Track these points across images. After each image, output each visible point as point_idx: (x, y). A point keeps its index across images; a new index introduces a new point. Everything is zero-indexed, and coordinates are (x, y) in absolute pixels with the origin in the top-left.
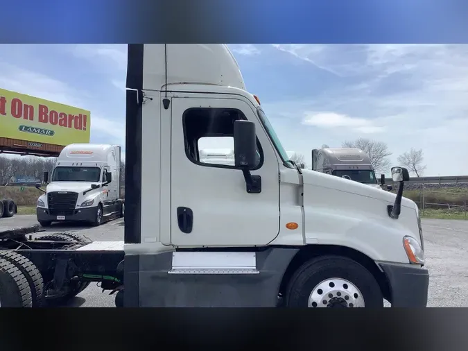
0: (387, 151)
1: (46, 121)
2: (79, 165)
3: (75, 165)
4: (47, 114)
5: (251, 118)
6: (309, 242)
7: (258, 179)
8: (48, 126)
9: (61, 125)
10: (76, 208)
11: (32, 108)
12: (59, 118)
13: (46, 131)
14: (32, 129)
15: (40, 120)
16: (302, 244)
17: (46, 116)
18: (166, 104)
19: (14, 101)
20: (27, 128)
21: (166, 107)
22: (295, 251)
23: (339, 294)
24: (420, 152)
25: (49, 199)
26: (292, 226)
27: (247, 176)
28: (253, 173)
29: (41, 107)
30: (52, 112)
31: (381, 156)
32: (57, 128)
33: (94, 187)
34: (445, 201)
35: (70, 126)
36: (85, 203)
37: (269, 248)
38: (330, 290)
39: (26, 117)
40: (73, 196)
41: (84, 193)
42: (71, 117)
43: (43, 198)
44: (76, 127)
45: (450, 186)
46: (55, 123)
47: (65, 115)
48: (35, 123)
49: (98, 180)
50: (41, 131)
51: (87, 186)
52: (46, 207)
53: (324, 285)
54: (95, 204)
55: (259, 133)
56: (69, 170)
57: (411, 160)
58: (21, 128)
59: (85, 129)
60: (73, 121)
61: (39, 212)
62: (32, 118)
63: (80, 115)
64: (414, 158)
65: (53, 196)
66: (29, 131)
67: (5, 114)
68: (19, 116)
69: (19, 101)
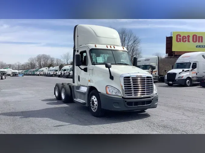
3: (182, 62)
10: (176, 79)
11: (202, 37)
14: (202, 46)
20: (199, 46)
22: (89, 88)
26: (89, 81)
36: (179, 77)
39: (199, 42)
40: (174, 74)
48: (203, 44)
49: (188, 68)
58: (197, 46)
62: (202, 42)
67: (190, 42)
68: (196, 42)
69: (196, 36)
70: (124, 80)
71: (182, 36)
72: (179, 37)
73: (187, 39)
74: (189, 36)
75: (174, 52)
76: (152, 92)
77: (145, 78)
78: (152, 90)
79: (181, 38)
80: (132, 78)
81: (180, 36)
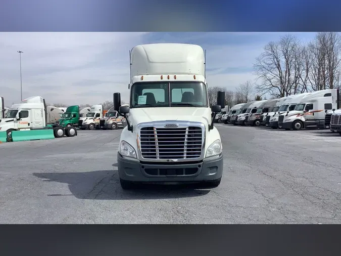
70: (141, 132)
76: (200, 153)
77: (185, 129)
78: (200, 150)
80: (157, 129)
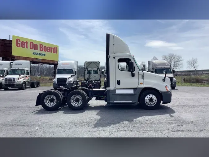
0: (182, 59)
1: (42, 50)
2: (65, 69)
3: (64, 69)
4: (43, 47)
5: (133, 61)
6: (145, 87)
7: (134, 74)
8: (43, 52)
9: (48, 52)
10: (67, 83)
11: (37, 45)
12: (47, 49)
13: (42, 54)
14: (38, 53)
15: (40, 50)
16: (143, 87)
17: (42, 48)
18: (114, 58)
19: (31, 43)
20: (36, 53)
21: (114, 59)
22: (142, 89)
23: (151, 97)
24: (196, 59)
25: (57, 80)
26: (141, 84)
27: (132, 73)
28: (133, 72)
29: (40, 45)
30: (44, 47)
31: (179, 61)
32: (46, 53)
33: (72, 76)
34: (202, 80)
35: (51, 52)
36: (69, 82)
37: (136, 88)
38: (149, 97)
39: (35, 49)
40: (65, 79)
41: (69, 78)
42: (51, 48)
43: (55, 80)
44: (53, 52)
45: (207, 74)
46: (46, 51)
47: (49, 48)
48: (38, 51)
49: (72, 74)
50: (41, 54)
51: (69, 76)
52: (57, 83)
53: (148, 96)
54: (72, 82)
55: (134, 64)
56: (63, 70)
57: (192, 62)
58: (33, 53)
59: (57, 53)
60: (52, 50)
61: (54, 85)
62: (37, 49)
63: (55, 47)
64: (194, 61)
65: (59, 79)
66: (36, 54)
67: (28, 48)
68: (32, 49)
69: (33, 43)
71: (21, 42)
72: (18, 42)
73: (25, 45)
74: (27, 43)
75: (15, 56)
79: (21, 43)
81: (20, 41)
